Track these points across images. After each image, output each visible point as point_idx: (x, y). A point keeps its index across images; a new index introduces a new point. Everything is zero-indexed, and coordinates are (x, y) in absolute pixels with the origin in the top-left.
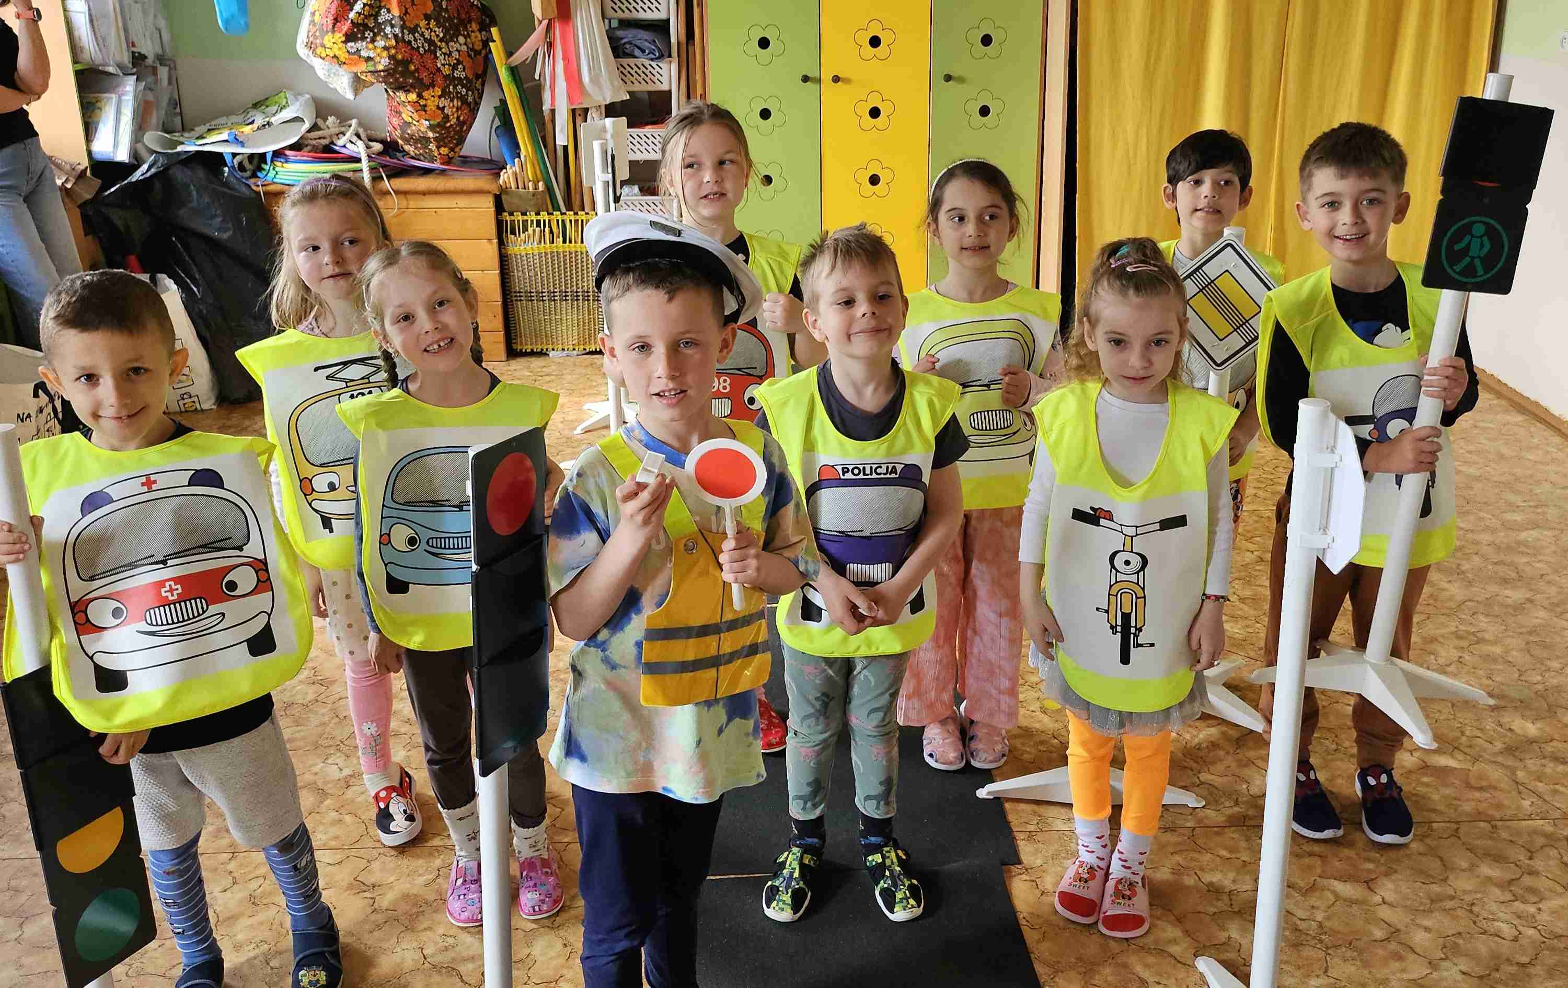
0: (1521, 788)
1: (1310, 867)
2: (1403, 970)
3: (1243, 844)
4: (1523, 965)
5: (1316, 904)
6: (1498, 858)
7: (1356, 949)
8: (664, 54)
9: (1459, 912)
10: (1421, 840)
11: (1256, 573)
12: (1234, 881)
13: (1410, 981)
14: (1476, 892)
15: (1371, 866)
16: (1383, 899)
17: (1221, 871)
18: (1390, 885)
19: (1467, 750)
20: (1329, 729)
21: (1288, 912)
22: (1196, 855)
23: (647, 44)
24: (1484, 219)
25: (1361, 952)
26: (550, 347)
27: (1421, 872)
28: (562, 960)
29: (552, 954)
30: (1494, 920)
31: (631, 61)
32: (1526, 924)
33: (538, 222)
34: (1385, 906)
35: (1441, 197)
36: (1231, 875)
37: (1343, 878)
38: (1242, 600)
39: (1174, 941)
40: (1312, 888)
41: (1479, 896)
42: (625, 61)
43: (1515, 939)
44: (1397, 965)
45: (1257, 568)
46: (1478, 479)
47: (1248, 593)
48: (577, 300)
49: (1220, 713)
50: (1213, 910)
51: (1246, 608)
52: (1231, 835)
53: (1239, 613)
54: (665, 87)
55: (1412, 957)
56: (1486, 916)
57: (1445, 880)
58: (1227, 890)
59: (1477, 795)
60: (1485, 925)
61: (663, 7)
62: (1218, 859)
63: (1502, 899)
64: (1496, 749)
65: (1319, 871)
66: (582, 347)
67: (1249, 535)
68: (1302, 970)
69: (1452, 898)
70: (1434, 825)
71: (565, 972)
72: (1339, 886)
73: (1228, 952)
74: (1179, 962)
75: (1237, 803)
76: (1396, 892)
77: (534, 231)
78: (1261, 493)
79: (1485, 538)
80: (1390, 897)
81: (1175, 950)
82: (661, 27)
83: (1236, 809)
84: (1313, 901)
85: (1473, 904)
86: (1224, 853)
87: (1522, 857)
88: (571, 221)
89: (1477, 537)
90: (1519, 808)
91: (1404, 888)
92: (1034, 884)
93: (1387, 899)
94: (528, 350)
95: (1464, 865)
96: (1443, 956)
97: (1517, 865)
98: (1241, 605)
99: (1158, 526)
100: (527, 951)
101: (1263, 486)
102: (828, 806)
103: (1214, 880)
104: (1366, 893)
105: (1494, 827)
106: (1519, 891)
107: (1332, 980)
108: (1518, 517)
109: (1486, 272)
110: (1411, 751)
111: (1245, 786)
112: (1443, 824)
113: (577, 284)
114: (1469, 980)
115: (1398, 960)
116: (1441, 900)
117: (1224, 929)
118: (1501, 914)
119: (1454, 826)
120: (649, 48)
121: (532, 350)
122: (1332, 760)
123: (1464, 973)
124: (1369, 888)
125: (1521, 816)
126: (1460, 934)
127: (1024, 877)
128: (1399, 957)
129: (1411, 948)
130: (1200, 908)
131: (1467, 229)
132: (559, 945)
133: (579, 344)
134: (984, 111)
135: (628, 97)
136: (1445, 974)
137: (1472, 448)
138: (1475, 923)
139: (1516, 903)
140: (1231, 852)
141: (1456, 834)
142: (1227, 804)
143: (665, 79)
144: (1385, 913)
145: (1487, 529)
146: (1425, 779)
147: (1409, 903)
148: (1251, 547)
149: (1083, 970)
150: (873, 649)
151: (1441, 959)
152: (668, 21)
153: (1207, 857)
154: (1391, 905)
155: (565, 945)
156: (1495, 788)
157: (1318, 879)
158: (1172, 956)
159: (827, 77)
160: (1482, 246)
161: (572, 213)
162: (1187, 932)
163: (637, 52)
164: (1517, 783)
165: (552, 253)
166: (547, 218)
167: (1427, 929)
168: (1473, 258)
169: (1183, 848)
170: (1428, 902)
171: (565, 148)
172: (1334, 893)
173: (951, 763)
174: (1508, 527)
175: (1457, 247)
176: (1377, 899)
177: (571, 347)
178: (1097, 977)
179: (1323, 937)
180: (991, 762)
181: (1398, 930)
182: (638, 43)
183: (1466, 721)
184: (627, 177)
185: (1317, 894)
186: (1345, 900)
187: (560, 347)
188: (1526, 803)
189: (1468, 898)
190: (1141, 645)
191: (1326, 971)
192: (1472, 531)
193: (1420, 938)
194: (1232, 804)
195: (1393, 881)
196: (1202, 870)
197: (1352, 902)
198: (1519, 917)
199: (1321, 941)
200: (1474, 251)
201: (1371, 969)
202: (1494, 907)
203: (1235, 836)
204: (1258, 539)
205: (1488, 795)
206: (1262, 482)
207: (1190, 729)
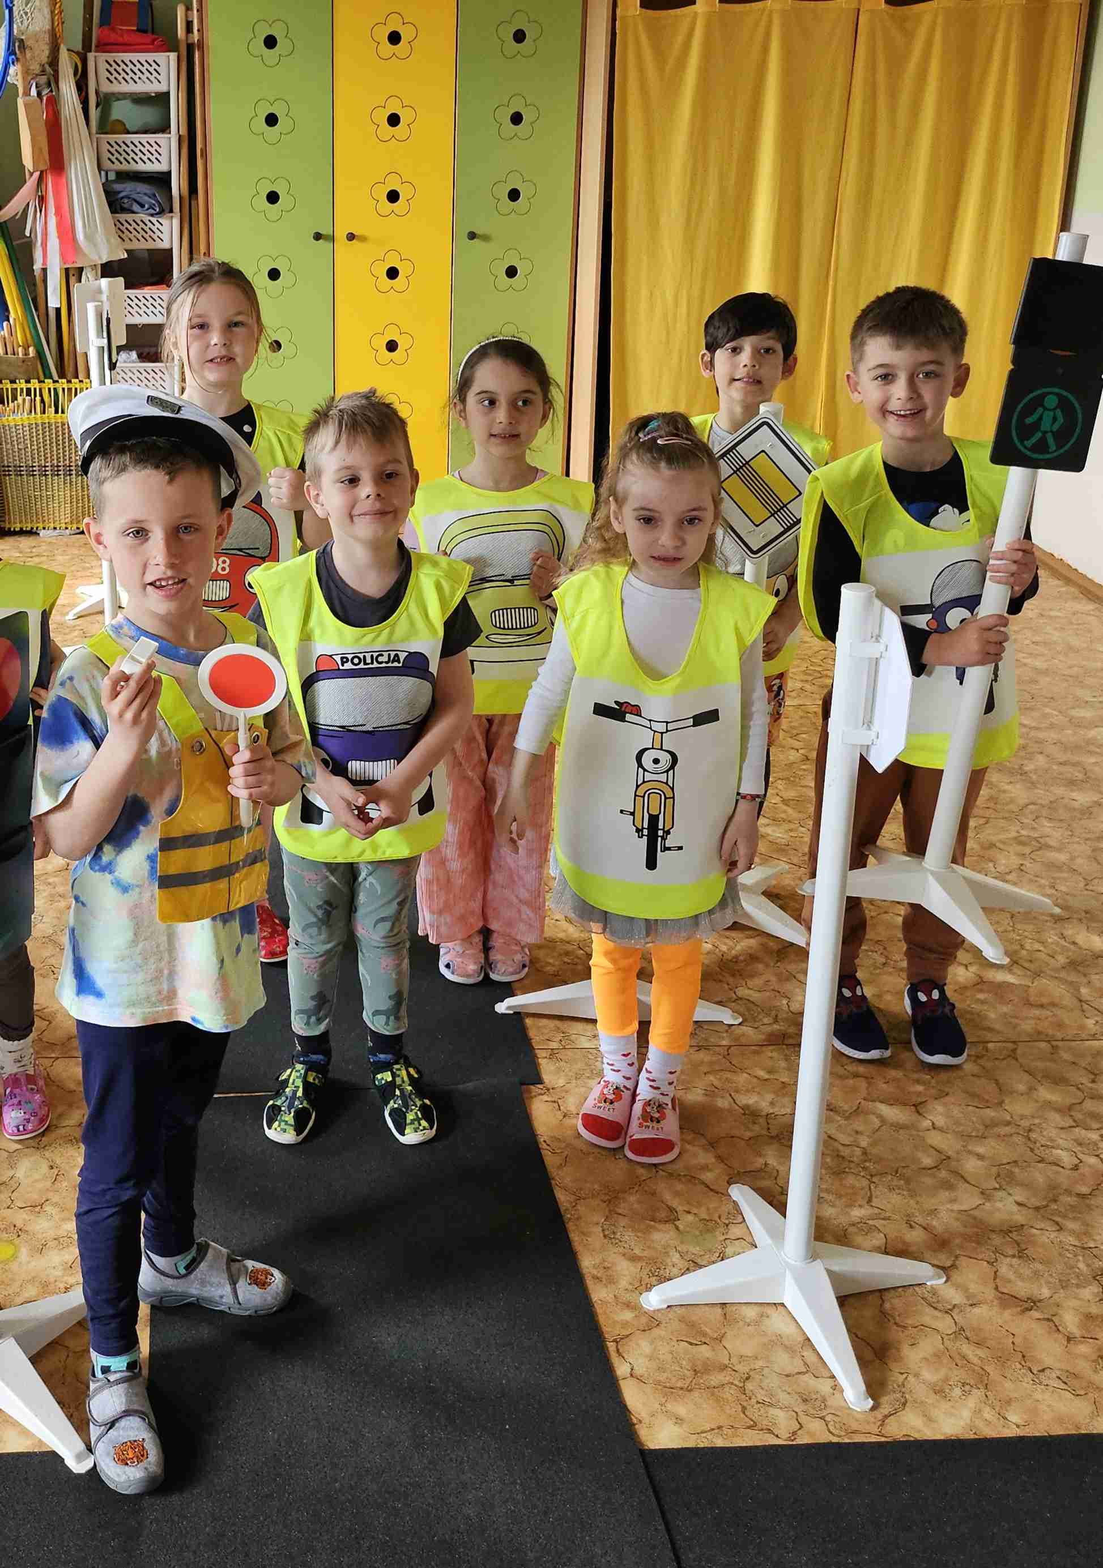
0: (1085, 1006)
1: (854, 1090)
2: (953, 1201)
3: (783, 1064)
4: (1082, 1196)
5: (860, 1129)
6: (1058, 1081)
7: (902, 1177)
8: (165, 209)
9: (1017, 1139)
10: (975, 1061)
11: (801, 773)
12: (772, 1104)
13: (960, 1211)
14: (1033, 1117)
15: (920, 1088)
16: (933, 1124)
17: (759, 1093)
18: (940, 1109)
19: (1027, 965)
20: (878, 942)
21: (829, 1137)
22: (729, 1075)
23: (146, 198)
24: (1056, 390)
25: (908, 1181)
26: (41, 526)
27: (973, 1095)
28: (49, 1184)
29: (37, 1176)
30: (1053, 1147)
31: (130, 217)
32: (1087, 1152)
33: (29, 391)
34: (933, 1133)
35: (1012, 367)
36: (769, 1097)
37: (892, 1101)
38: (785, 802)
39: (705, 1168)
40: (858, 1111)
41: (1037, 1121)
42: (122, 217)
43: (1076, 1168)
44: (945, 1195)
45: (804, 767)
46: (1046, 672)
47: (791, 794)
48: (70, 475)
49: (757, 924)
50: (748, 1134)
51: (790, 811)
52: (770, 1054)
53: (783, 816)
54: (165, 245)
55: (963, 1186)
56: (1043, 1142)
57: (1001, 1103)
58: (764, 1113)
59: (1037, 1012)
60: (1041, 1152)
61: (164, 159)
62: (755, 1080)
63: (1063, 1124)
64: (1058, 965)
65: (864, 1093)
66: (75, 526)
67: (795, 732)
68: (844, 1200)
69: (1008, 1123)
70: (990, 1045)
71: (50, 1195)
72: (884, 1109)
73: (763, 1178)
74: (712, 1190)
75: (776, 1020)
76: (948, 1116)
77: (24, 400)
78: (808, 687)
79: (1053, 735)
80: (940, 1121)
81: (708, 1176)
82: (162, 180)
83: (776, 1027)
84: (858, 1125)
85: (1030, 1130)
86: (762, 1074)
87: (1085, 1080)
88: (63, 389)
89: (1041, 735)
90: (1082, 1027)
91: (956, 1112)
92: (556, 1105)
93: (937, 1123)
94: (17, 529)
95: (1022, 1087)
96: (997, 1186)
97: (1078, 1089)
98: (785, 807)
99: (691, 722)
100: (11, 1173)
101: (810, 678)
102: (334, 1021)
103: (751, 1102)
104: (915, 1117)
105: (1055, 1048)
106: (1079, 1116)
107: (876, 1211)
108: (1086, 713)
109: (1059, 447)
110: (966, 966)
111: (785, 1002)
112: (1000, 1044)
113: (70, 458)
114: (1024, 1211)
115: (947, 1189)
116: (996, 1125)
117: (759, 1154)
118: (1061, 1141)
119: (1011, 1046)
120: (149, 203)
121: (21, 529)
122: (880, 974)
123: (1019, 1204)
124: (918, 1112)
125: (1084, 1036)
126: (1015, 1162)
127: (545, 1098)
128: (949, 1186)
129: (962, 1177)
130: (735, 1132)
131: (1039, 402)
132: (44, 1168)
133: (72, 523)
134: (511, 272)
135: (126, 256)
136: (999, 1205)
137: (1037, 638)
138: (1032, 1150)
139: (1077, 1130)
140: (769, 1072)
141: (1013, 1055)
142: (766, 1021)
143: (165, 236)
144: (935, 1139)
145: (1052, 726)
146: (981, 996)
147: (961, 1128)
148: (796, 744)
149: (607, 1197)
150: (378, 854)
151: (995, 1189)
152: (170, 173)
153: (742, 1078)
154: (941, 1130)
155: (52, 1167)
156: (1054, 1005)
157: (863, 1102)
158: (703, 1183)
159: (341, 234)
160: (1055, 419)
161: (64, 381)
162: (720, 1158)
163: (136, 207)
164: (1081, 1001)
165: (43, 424)
166: (37, 386)
167: (980, 1157)
168: (1046, 432)
169: (717, 1068)
170: (981, 1127)
171: (58, 311)
172: (880, 1117)
173: (468, 976)
174: (1079, 724)
175: (1029, 420)
176: (927, 1123)
177: (64, 526)
178: (622, 1205)
179: (867, 1164)
180: (512, 974)
181: (949, 1158)
182: (135, 196)
183: (1026, 934)
184: (124, 342)
185: (861, 1118)
186: (892, 1125)
187: (52, 525)
188: (1090, 1023)
189: (1025, 1123)
190: (669, 849)
191: (870, 1201)
192: (1037, 729)
193: (971, 1166)
194: (771, 1021)
195: (945, 1105)
196: (737, 1091)
197: (898, 1127)
198: (1080, 1144)
199: (864, 1168)
200: (1046, 425)
201: (918, 1198)
202: (1053, 1133)
203: (775, 1054)
204: (804, 736)
205: (1049, 1013)
206: (810, 675)
207: (727, 941)
